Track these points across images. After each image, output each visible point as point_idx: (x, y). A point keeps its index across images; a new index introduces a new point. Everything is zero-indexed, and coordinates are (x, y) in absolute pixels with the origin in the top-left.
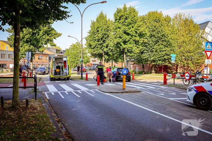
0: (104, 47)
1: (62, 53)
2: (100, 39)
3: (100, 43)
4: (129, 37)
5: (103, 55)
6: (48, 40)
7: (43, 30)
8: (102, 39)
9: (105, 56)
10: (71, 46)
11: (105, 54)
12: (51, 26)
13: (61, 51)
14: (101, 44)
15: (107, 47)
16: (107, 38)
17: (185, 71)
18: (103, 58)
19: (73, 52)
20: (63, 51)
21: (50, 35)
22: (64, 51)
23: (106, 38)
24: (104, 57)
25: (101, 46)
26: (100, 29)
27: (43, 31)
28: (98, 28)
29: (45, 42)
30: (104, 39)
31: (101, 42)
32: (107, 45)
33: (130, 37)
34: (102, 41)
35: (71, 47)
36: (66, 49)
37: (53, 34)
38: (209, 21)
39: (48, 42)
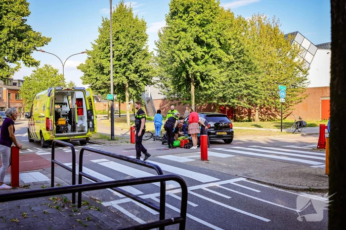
0: (131, 71)
1: (15, 84)
2: (121, 55)
3: (122, 63)
4: (203, 50)
5: (127, 86)
6: (20, 52)
7: (10, 27)
8: (126, 55)
9: (131, 89)
10: (34, 71)
11: (130, 86)
12: (26, 20)
13: (14, 82)
14: (125, 65)
15: (136, 72)
16: (136, 54)
17: (262, 116)
18: (127, 94)
19: (38, 82)
20: (17, 82)
21: (25, 40)
22: (19, 81)
23: (134, 54)
24: (129, 92)
25: (124, 70)
26: (121, 36)
27: (8, 29)
28: (118, 32)
29: (13, 55)
30: (130, 55)
31: (125, 61)
32: (137, 67)
33: (205, 49)
34: (126, 59)
35: (34, 73)
36: (24, 78)
37: (31, 39)
38: (297, 32)
39: (20, 57)
